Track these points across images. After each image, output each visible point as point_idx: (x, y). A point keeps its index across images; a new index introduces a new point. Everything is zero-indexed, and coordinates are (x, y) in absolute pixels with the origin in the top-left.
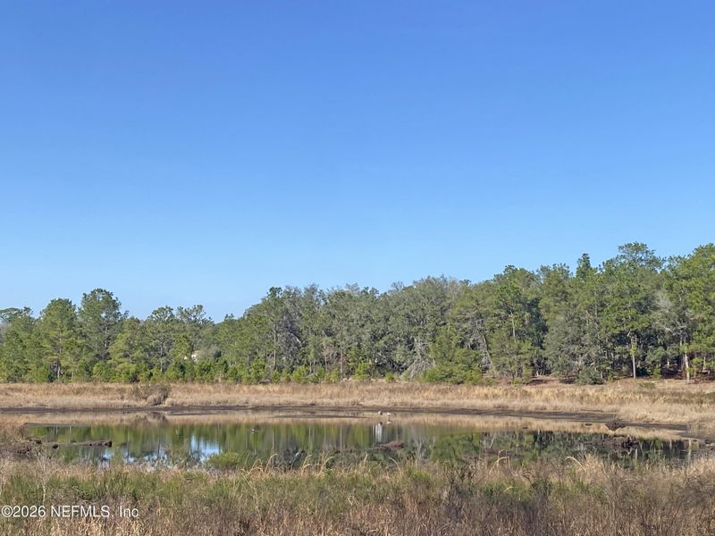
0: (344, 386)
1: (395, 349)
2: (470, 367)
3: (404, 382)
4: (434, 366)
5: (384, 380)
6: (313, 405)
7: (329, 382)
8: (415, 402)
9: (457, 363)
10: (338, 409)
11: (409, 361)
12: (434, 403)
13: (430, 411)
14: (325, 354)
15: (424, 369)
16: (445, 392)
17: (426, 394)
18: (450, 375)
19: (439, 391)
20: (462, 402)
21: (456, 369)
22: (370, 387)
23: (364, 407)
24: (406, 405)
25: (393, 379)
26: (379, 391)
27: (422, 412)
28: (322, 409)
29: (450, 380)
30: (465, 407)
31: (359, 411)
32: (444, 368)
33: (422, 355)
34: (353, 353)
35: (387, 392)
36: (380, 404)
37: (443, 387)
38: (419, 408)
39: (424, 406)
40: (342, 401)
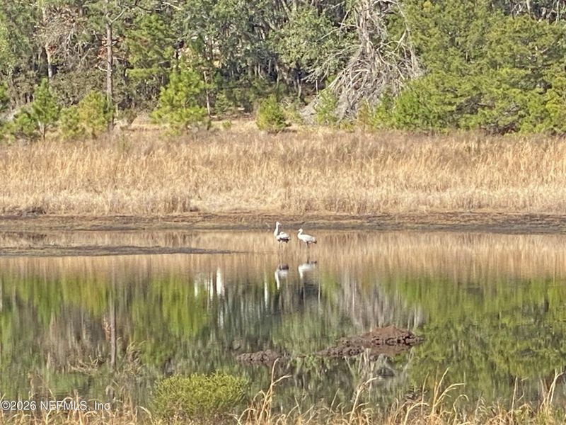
0: (126, 149)
1: (282, 21)
2: (537, 75)
3: (322, 131)
4: (417, 75)
5: (251, 124)
6: (37, 211)
7: (76, 136)
8: (374, 195)
9: (494, 65)
10: (123, 223)
11: (331, 61)
12: (434, 197)
13: (422, 224)
14: (46, 38)
15: (383, 86)
16: (461, 161)
17: (401, 171)
18: (473, 106)
19: (444, 159)
20: (522, 193)
21: (490, 85)
22: (214, 150)
23: (207, 217)
24: (343, 206)
25: (281, 119)
26: (246, 163)
27: (398, 227)
28: (69, 224)
29: (474, 120)
30: (536, 209)
31: (193, 230)
32: (452, 81)
33: (376, 41)
34: (143, 34)
35: (274, 165)
36: (254, 205)
37: (454, 144)
38: (387, 216)
39: (401, 209)
40: (133, 199)
